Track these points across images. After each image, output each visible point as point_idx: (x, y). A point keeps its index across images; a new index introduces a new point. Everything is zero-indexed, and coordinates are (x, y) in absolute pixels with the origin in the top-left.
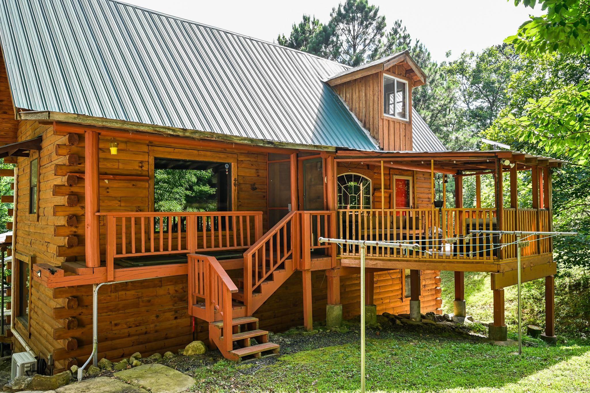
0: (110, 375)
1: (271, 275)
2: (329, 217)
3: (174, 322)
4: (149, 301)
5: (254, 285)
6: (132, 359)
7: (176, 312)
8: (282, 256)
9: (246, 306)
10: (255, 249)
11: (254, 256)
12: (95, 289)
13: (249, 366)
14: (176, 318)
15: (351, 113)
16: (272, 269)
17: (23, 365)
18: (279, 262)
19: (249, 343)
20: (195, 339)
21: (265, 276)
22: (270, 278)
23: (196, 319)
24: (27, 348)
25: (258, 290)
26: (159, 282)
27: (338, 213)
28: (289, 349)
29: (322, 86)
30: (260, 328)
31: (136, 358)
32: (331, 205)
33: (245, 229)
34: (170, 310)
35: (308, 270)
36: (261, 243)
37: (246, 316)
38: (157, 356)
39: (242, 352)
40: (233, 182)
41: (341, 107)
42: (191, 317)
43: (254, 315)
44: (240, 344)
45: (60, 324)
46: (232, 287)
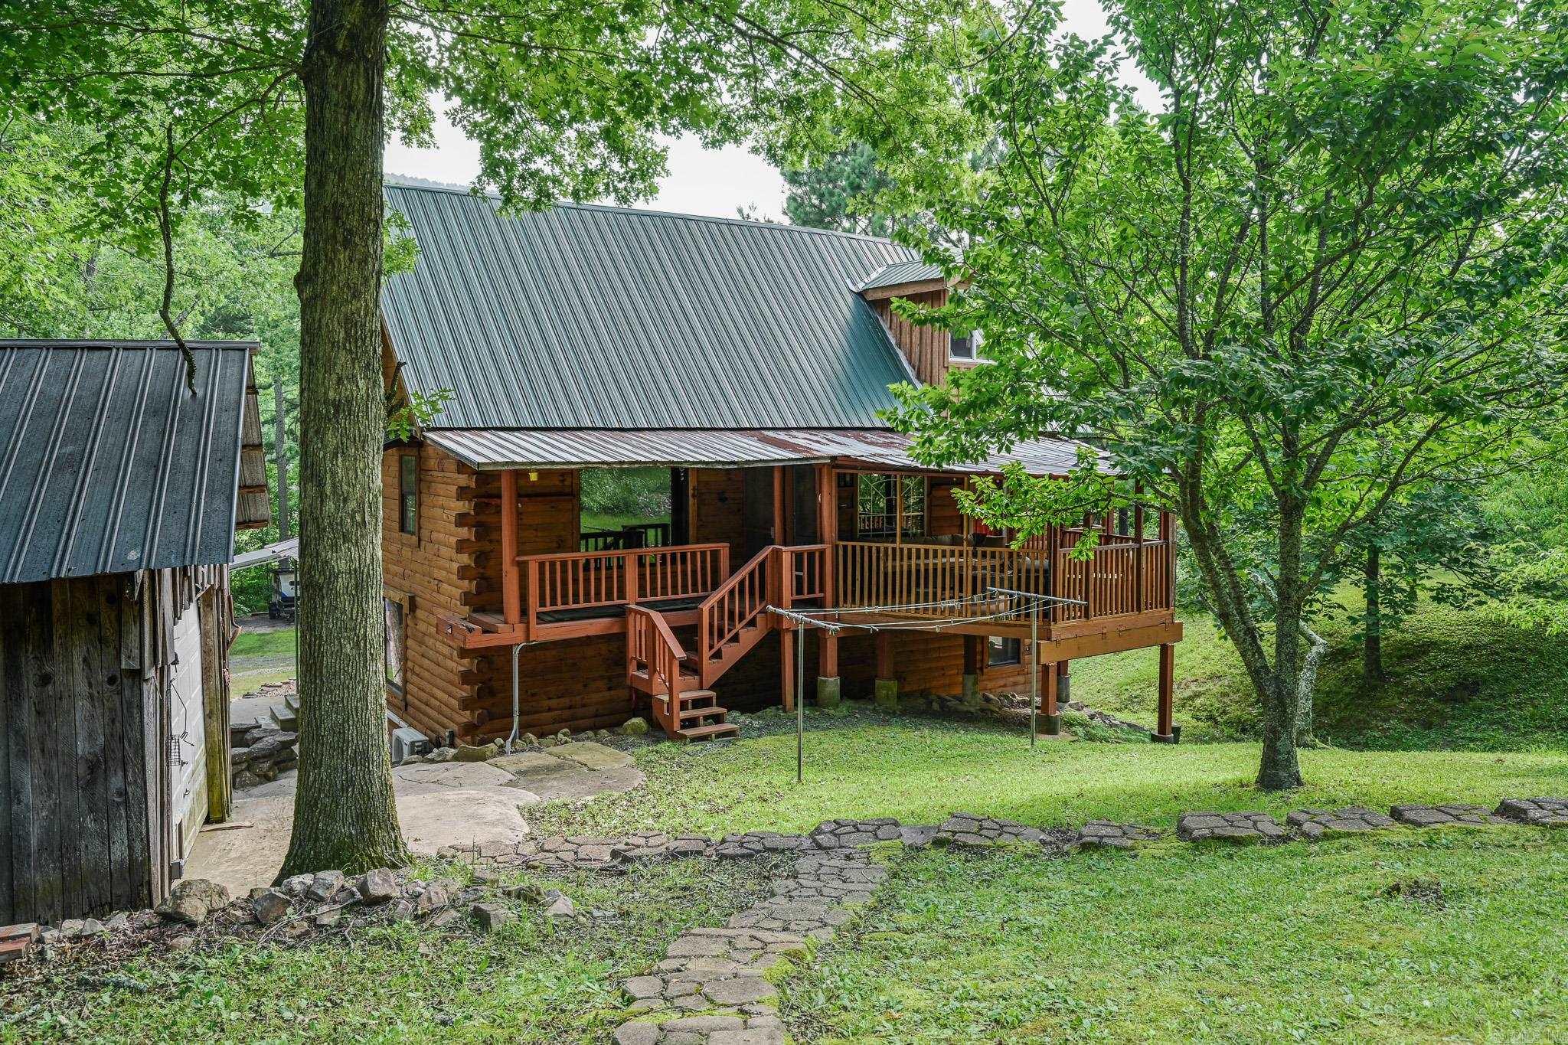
0: (540, 751)
1: (737, 635)
2: (822, 553)
3: (607, 694)
4: (575, 664)
5: (711, 647)
6: (560, 736)
7: (610, 679)
8: (752, 609)
9: (701, 676)
10: (713, 600)
11: (712, 610)
12: (516, 651)
13: (699, 748)
14: (610, 689)
15: (898, 351)
16: (738, 626)
17: (413, 744)
18: (748, 617)
19: (701, 721)
20: (635, 716)
21: (728, 637)
22: (735, 639)
23: (637, 691)
24: (402, 723)
25: (718, 655)
26: (588, 641)
27: (837, 546)
28: (754, 734)
29: (850, 299)
30: (718, 705)
31: (565, 735)
32: (827, 535)
33: (704, 568)
34: (602, 678)
35: (788, 630)
36: (723, 591)
37: (701, 688)
38: (590, 734)
39: (690, 732)
40: (691, 492)
41: (881, 340)
42: (631, 688)
43: (711, 688)
44: (692, 723)
45: (465, 692)
46: (679, 653)
